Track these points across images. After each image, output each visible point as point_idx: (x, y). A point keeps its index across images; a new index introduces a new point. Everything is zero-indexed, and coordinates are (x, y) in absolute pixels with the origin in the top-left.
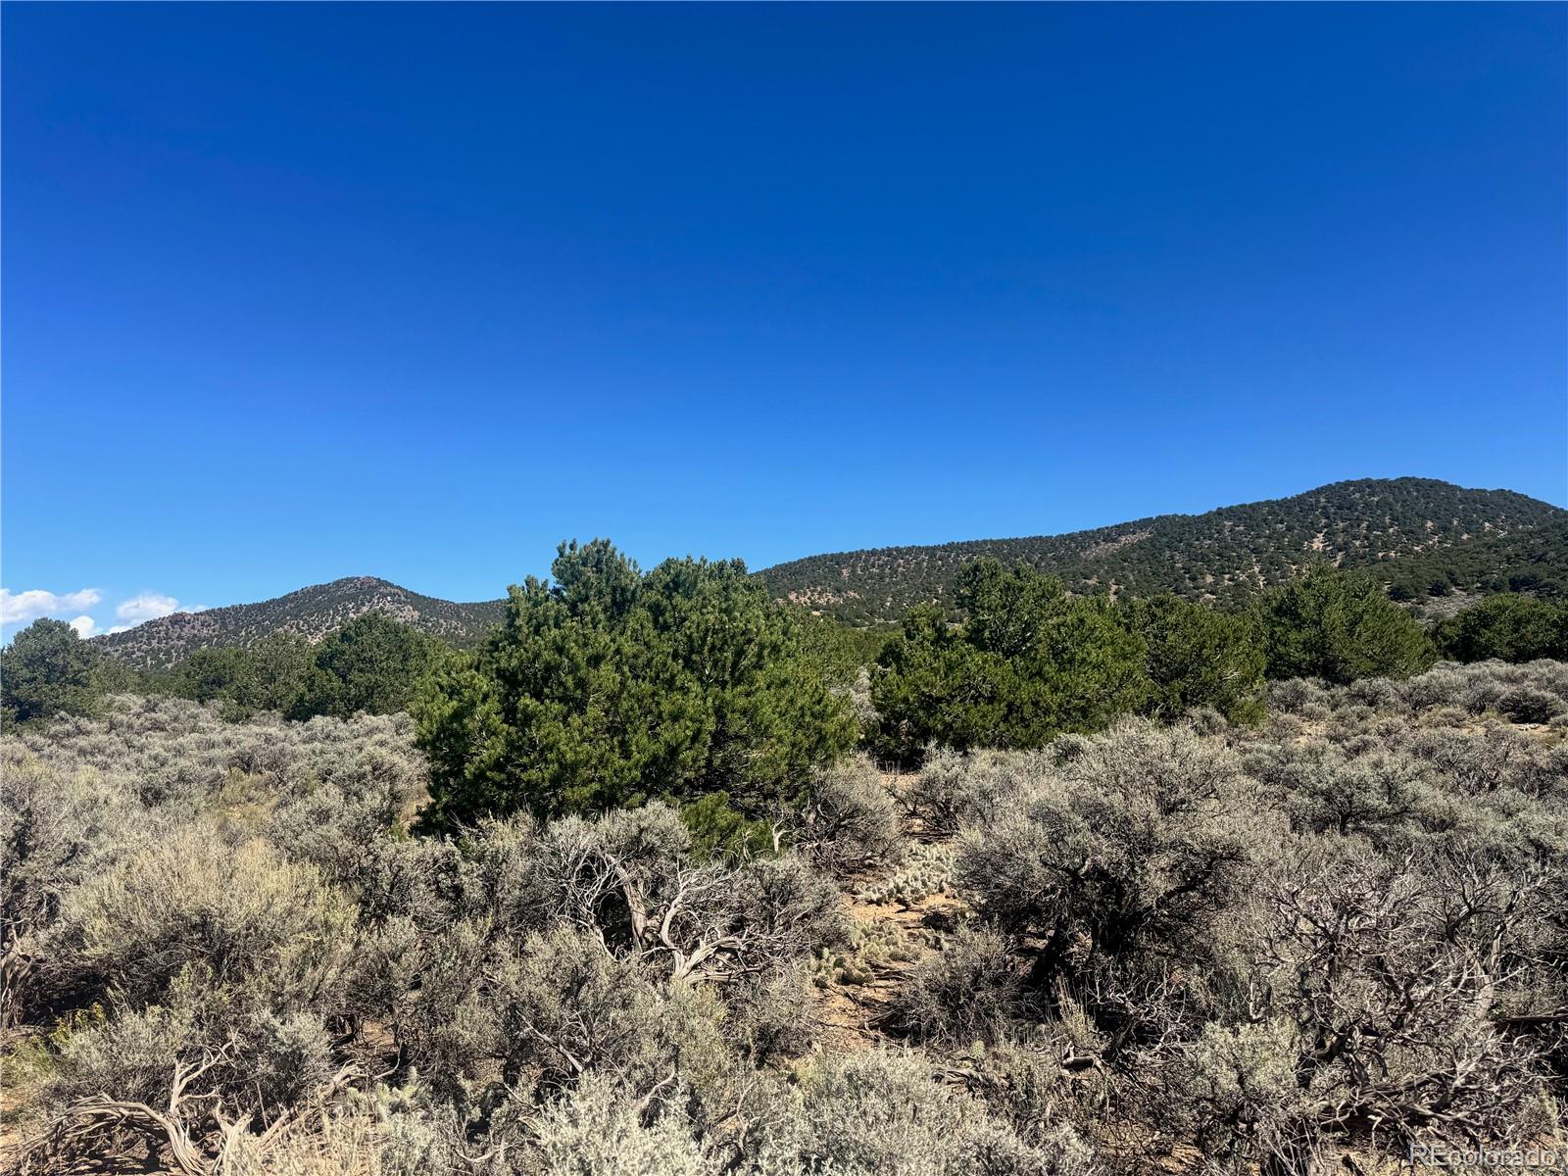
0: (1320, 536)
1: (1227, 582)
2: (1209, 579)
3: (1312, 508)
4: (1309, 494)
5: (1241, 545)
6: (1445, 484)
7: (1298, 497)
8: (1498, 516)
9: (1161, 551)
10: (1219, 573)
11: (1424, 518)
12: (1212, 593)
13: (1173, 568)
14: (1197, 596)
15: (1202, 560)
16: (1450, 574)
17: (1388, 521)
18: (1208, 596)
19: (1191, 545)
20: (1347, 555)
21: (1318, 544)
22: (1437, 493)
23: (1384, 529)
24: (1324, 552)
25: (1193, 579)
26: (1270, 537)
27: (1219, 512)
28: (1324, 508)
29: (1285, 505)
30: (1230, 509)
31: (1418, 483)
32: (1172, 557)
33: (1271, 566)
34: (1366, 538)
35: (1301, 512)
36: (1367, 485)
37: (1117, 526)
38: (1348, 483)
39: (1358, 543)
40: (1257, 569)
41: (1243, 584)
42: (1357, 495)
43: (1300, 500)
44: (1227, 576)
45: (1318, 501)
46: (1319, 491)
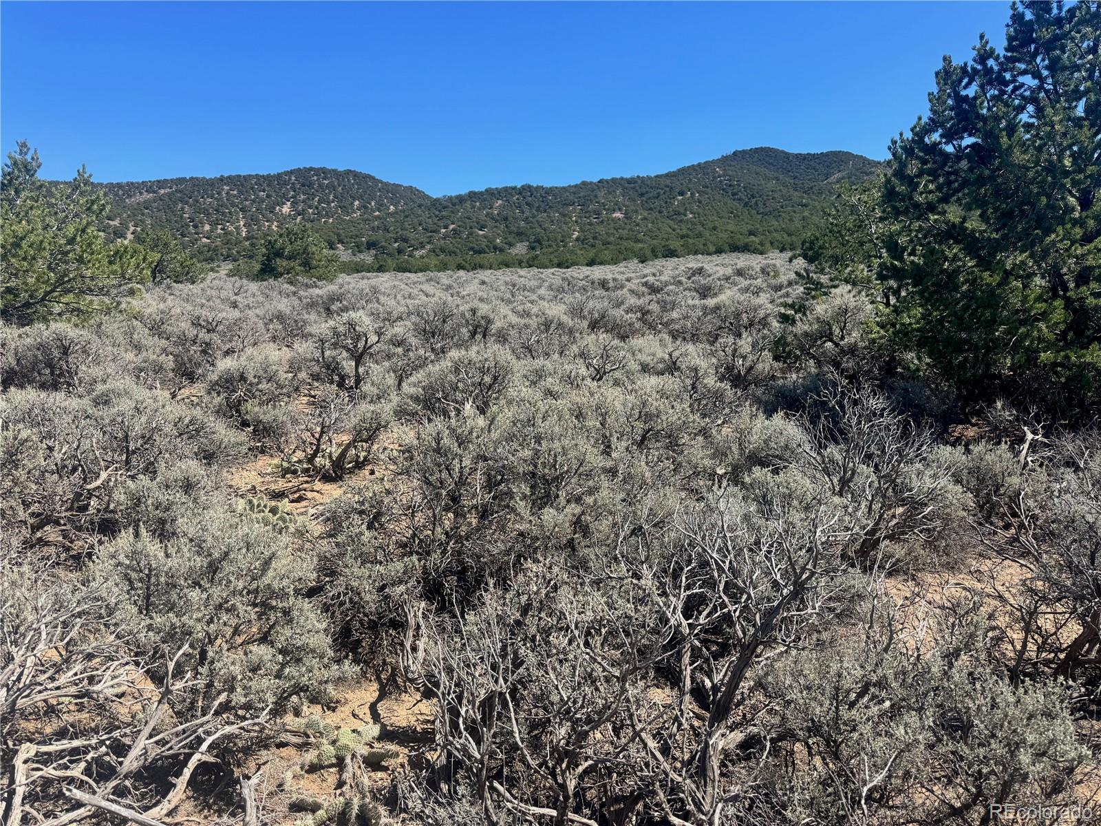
0: (289, 203)
1: (219, 231)
2: (207, 227)
3: (286, 183)
4: (287, 173)
5: (233, 205)
6: (373, 178)
7: (278, 174)
8: (399, 202)
9: (175, 203)
10: (214, 224)
11: (354, 199)
12: (208, 238)
13: (182, 217)
14: (196, 240)
15: (204, 213)
16: (338, 235)
17: (331, 197)
18: (205, 240)
19: (197, 201)
20: (303, 219)
21: (286, 209)
22: (366, 183)
23: (328, 204)
24: (290, 215)
25: (195, 227)
26: (254, 201)
27: (221, 179)
28: (293, 184)
29: (268, 179)
30: (229, 177)
31: (356, 175)
32: (183, 209)
33: (252, 221)
34: (317, 208)
35: (277, 185)
36: (324, 171)
37: (159, 181)
38: (311, 169)
39: (311, 211)
40: (242, 223)
41: (231, 233)
42: (315, 178)
43: (279, 176)
44: (220, 227)
45: (290, 179)
46: (292, 172)
